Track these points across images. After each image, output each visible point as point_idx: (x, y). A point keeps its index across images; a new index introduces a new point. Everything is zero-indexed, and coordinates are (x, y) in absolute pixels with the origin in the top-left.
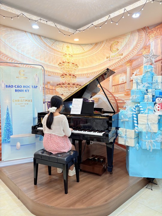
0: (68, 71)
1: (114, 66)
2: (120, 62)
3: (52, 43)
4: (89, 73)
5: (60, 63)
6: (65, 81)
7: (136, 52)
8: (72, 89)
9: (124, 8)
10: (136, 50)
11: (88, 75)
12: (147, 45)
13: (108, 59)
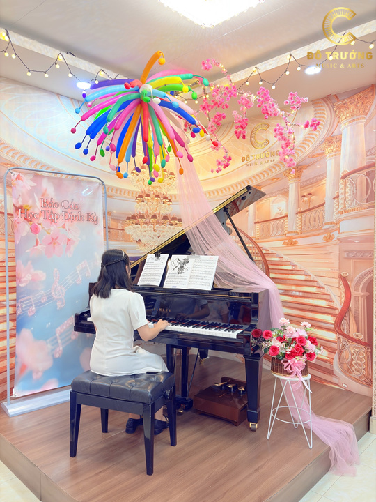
1: (258, 179)
2: (273, 171)
6: (145, 210)
7: (311, 149)
8: (160, 228)
9: (289, 53)
10: (310, 144)
12: (334, 134)
13: (246, 162)
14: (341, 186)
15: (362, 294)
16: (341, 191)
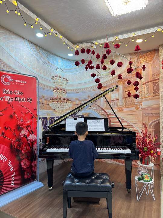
0: (60, 86)
1: (105, 84)
2: (112, 81)
3: (46, 55)
4: (79, 89)
5: (53, 77)
6: (57, 96)
8: (62, 104)
9: (134, 33)
11: (78, 90)
13: (99, 77)
14: (142, 88)
15: (152, 130)
16: (142, 90)
